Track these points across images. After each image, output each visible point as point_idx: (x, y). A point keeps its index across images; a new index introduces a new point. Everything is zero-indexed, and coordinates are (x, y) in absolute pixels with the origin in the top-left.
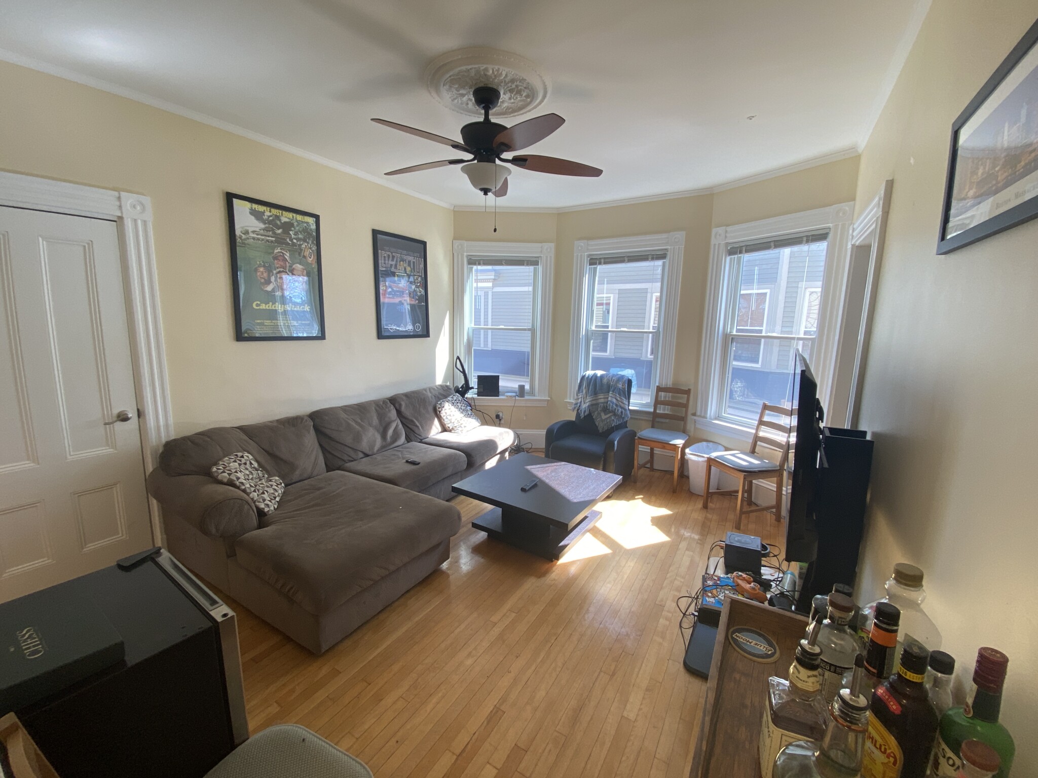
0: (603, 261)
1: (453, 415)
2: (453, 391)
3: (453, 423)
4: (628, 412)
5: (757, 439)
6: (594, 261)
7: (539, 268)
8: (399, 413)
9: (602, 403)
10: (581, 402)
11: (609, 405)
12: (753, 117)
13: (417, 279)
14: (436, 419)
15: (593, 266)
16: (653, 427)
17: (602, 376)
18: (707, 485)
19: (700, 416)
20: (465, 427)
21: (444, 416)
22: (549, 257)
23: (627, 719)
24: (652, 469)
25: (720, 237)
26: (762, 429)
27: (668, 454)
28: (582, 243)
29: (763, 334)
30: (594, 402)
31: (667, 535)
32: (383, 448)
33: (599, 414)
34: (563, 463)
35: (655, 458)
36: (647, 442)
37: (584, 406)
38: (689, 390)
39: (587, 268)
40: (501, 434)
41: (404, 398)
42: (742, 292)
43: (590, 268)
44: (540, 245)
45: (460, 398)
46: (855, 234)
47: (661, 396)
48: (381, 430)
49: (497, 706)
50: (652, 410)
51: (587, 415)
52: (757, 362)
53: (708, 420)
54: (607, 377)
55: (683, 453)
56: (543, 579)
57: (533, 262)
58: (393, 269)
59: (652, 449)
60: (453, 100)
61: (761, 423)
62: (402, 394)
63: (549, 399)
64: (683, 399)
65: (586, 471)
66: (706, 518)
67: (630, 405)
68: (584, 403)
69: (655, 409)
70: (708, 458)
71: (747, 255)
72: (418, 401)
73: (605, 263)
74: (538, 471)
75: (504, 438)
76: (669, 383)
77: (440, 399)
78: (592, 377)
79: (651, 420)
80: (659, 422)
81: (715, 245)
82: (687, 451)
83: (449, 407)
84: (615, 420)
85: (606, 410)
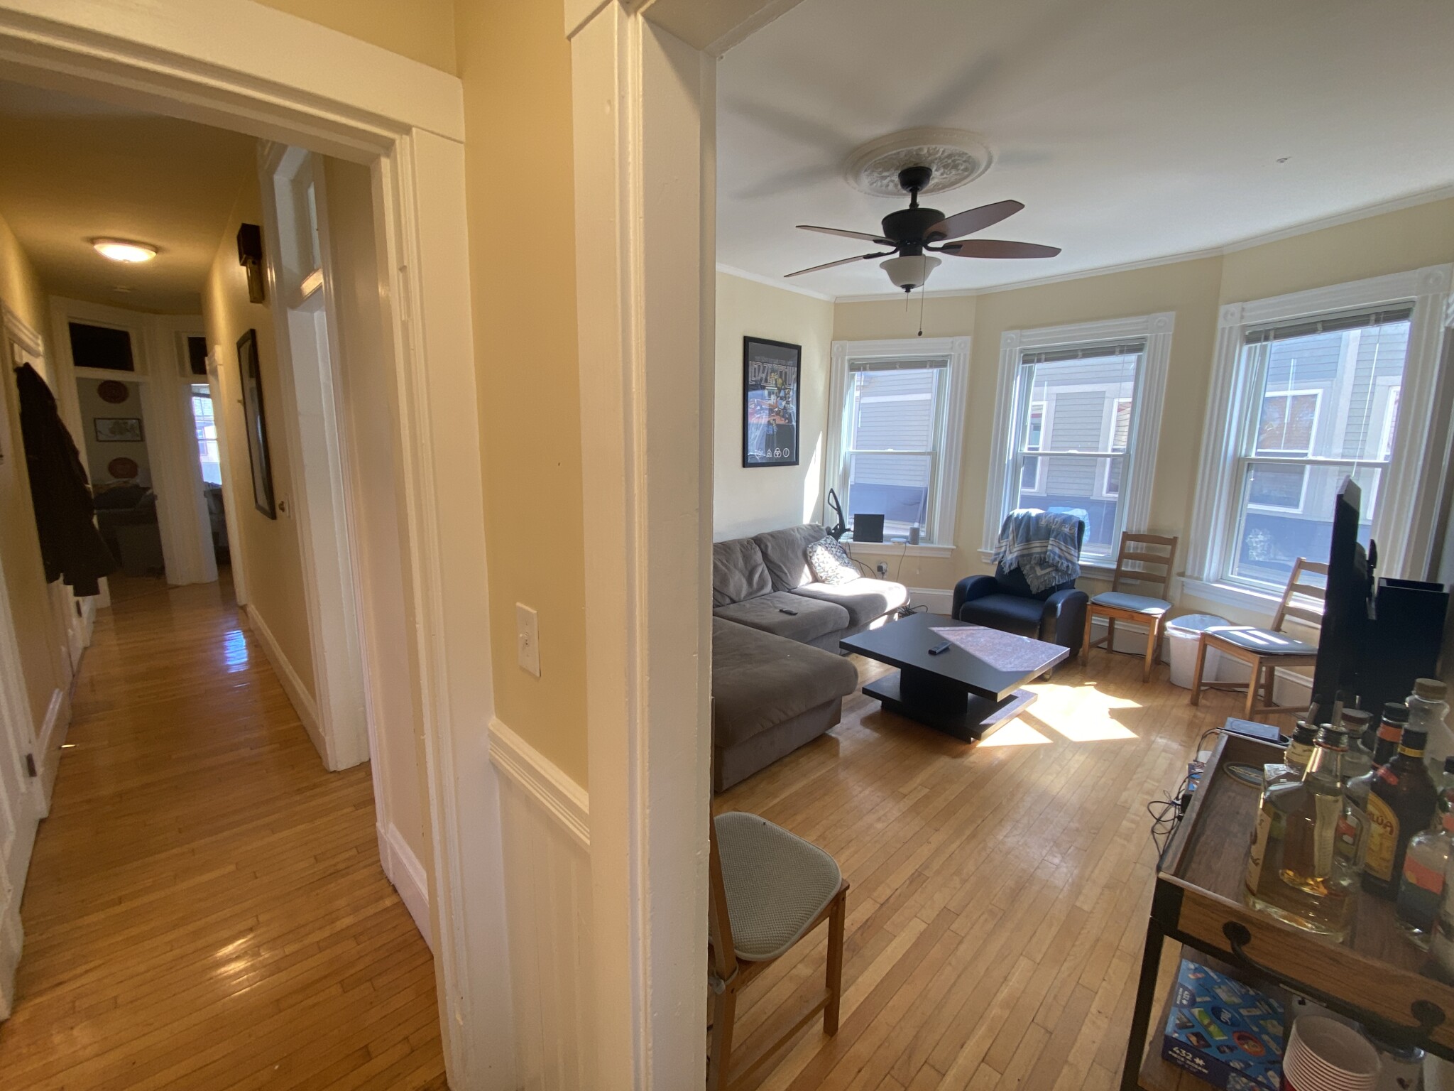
0: (1043, 357)
1: (827, 563)
2: (825, 533)
3: (827, 572)
4: (1078, 568)
5: (1284, 611)
6: (1029, 358)
7: (947, 370)
8: (765, 555)
9: (1038, 553)
10: (1005, 551)
11: (1049, 556)
12: (1286, 159)
13: (789, 393)
14: (806, 566)
15: (1028, 365)
16: (1114, 590)
17: (1038, 517)
18: (1198, 674)
19: (1191, 577)
20: (842, 577)
21: (816, 563)
22: (962, 354)
23: (1080, 909)
24: (1110, 650)
25: (1231, 317)
26: (1293, 597)
27: (1136, 631)
28: (1013, 334)
29: (1310, 457)
30: (1026, 552)
31: (1134, 732)
32: (750, 595)
33: (1032, 568)
34: (982, 627)
35: (1116, 634)
36: (1105, 609)
37: (1010, 557)
38: (1175, 539)
39: (1020, 367)
40: (890, 589)
41: (770, 538)
42: (1268, 394)
43: (1023, 367)
44: (950, 339)
45: (835, 542)
46: (1450, 311)
47: (1129, 547)
48: (747, 573)
49: (919, 870)
50: (1114, 566)
51: (1014, 570)
52: (1297, 506)
53: (1204, 582)
54: (1047, 518)
55: (1162, 628)
56: (959, 761)
57: (940, 363)
58: (763, 383)
59: (1112, 621)
60: (871, 184)
61: (1293, 587)
62: (769, 534)
63: (955, 547)
64: (1164, 551)
65: (1015, 639)
66: (1195, 716)
67: (1080, 559)
68: (1011, 553)
69: (1119, 563)
70: (1202, 634)
71: (1279, 343)
72: (786, 542)
73: (1047, 360)
74: (948, 634)
75: (895, 594)
76: (1143, 528)
77: (810, 542)
78: (1023, 518)
79: (1111, 581)
80: (1123, 584)
81: (1223, 329)
82: (1169, 624)
83: (822, 552)
84: (1057, 577)
85: (1043, 562)
